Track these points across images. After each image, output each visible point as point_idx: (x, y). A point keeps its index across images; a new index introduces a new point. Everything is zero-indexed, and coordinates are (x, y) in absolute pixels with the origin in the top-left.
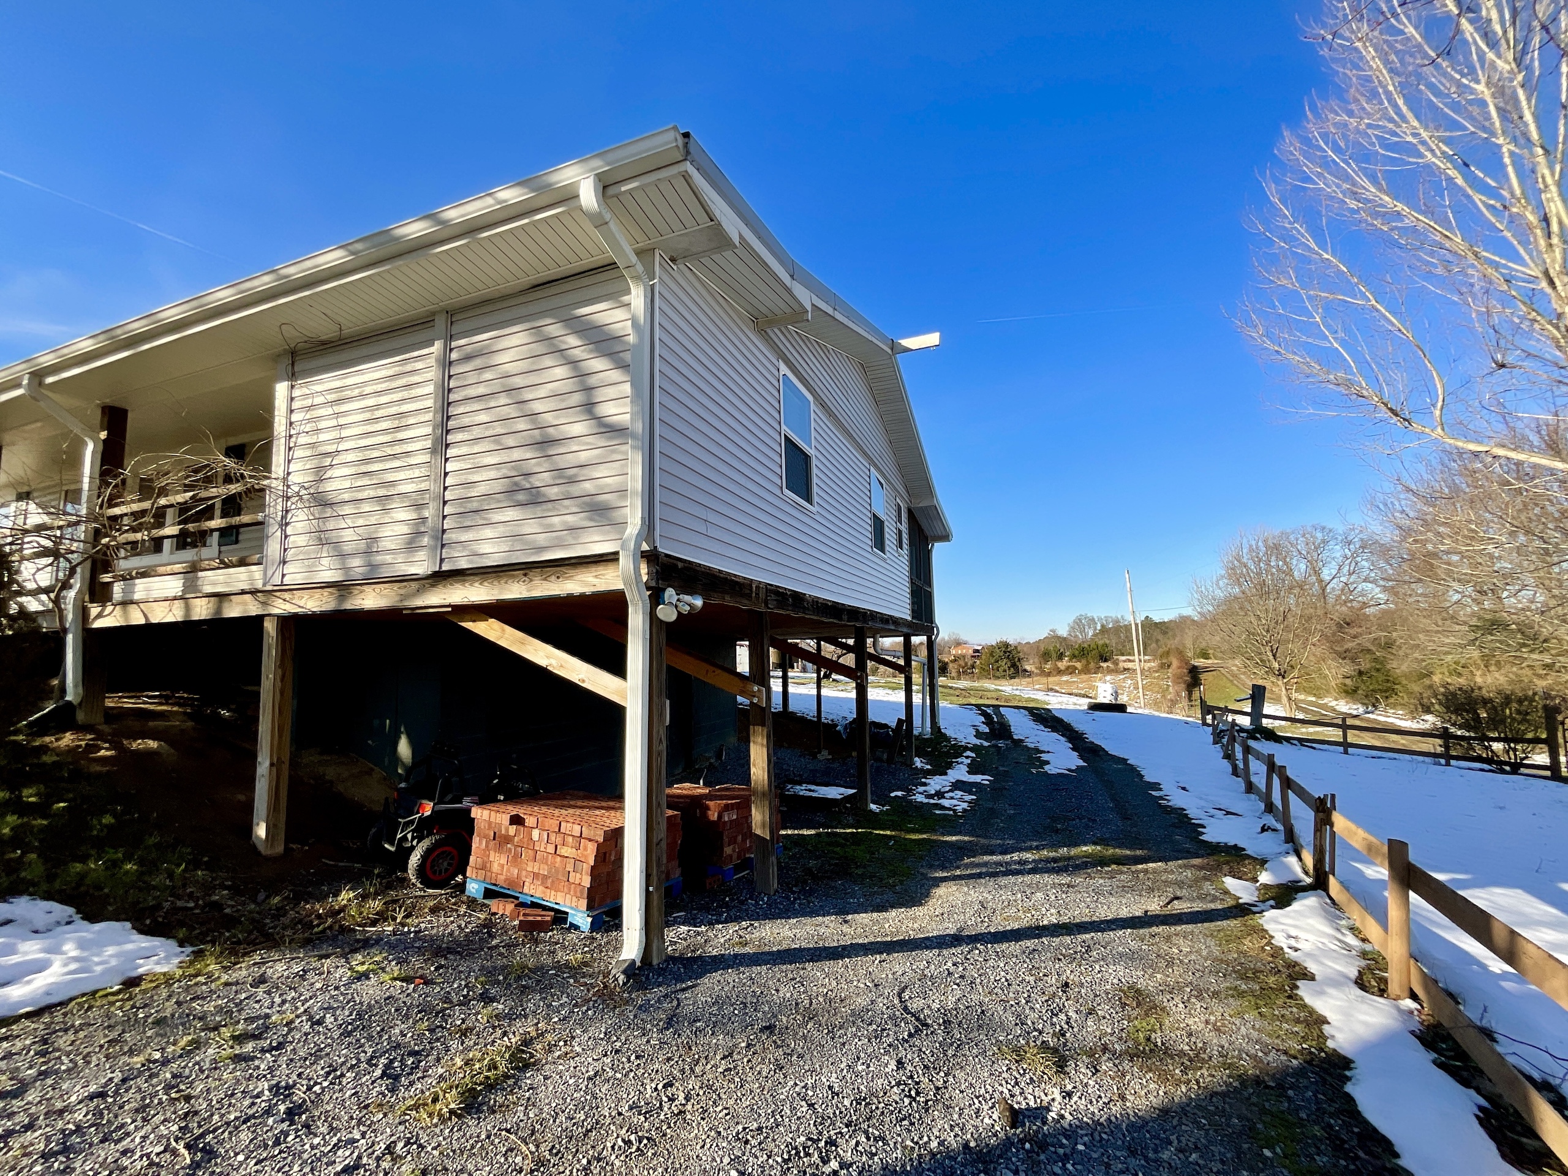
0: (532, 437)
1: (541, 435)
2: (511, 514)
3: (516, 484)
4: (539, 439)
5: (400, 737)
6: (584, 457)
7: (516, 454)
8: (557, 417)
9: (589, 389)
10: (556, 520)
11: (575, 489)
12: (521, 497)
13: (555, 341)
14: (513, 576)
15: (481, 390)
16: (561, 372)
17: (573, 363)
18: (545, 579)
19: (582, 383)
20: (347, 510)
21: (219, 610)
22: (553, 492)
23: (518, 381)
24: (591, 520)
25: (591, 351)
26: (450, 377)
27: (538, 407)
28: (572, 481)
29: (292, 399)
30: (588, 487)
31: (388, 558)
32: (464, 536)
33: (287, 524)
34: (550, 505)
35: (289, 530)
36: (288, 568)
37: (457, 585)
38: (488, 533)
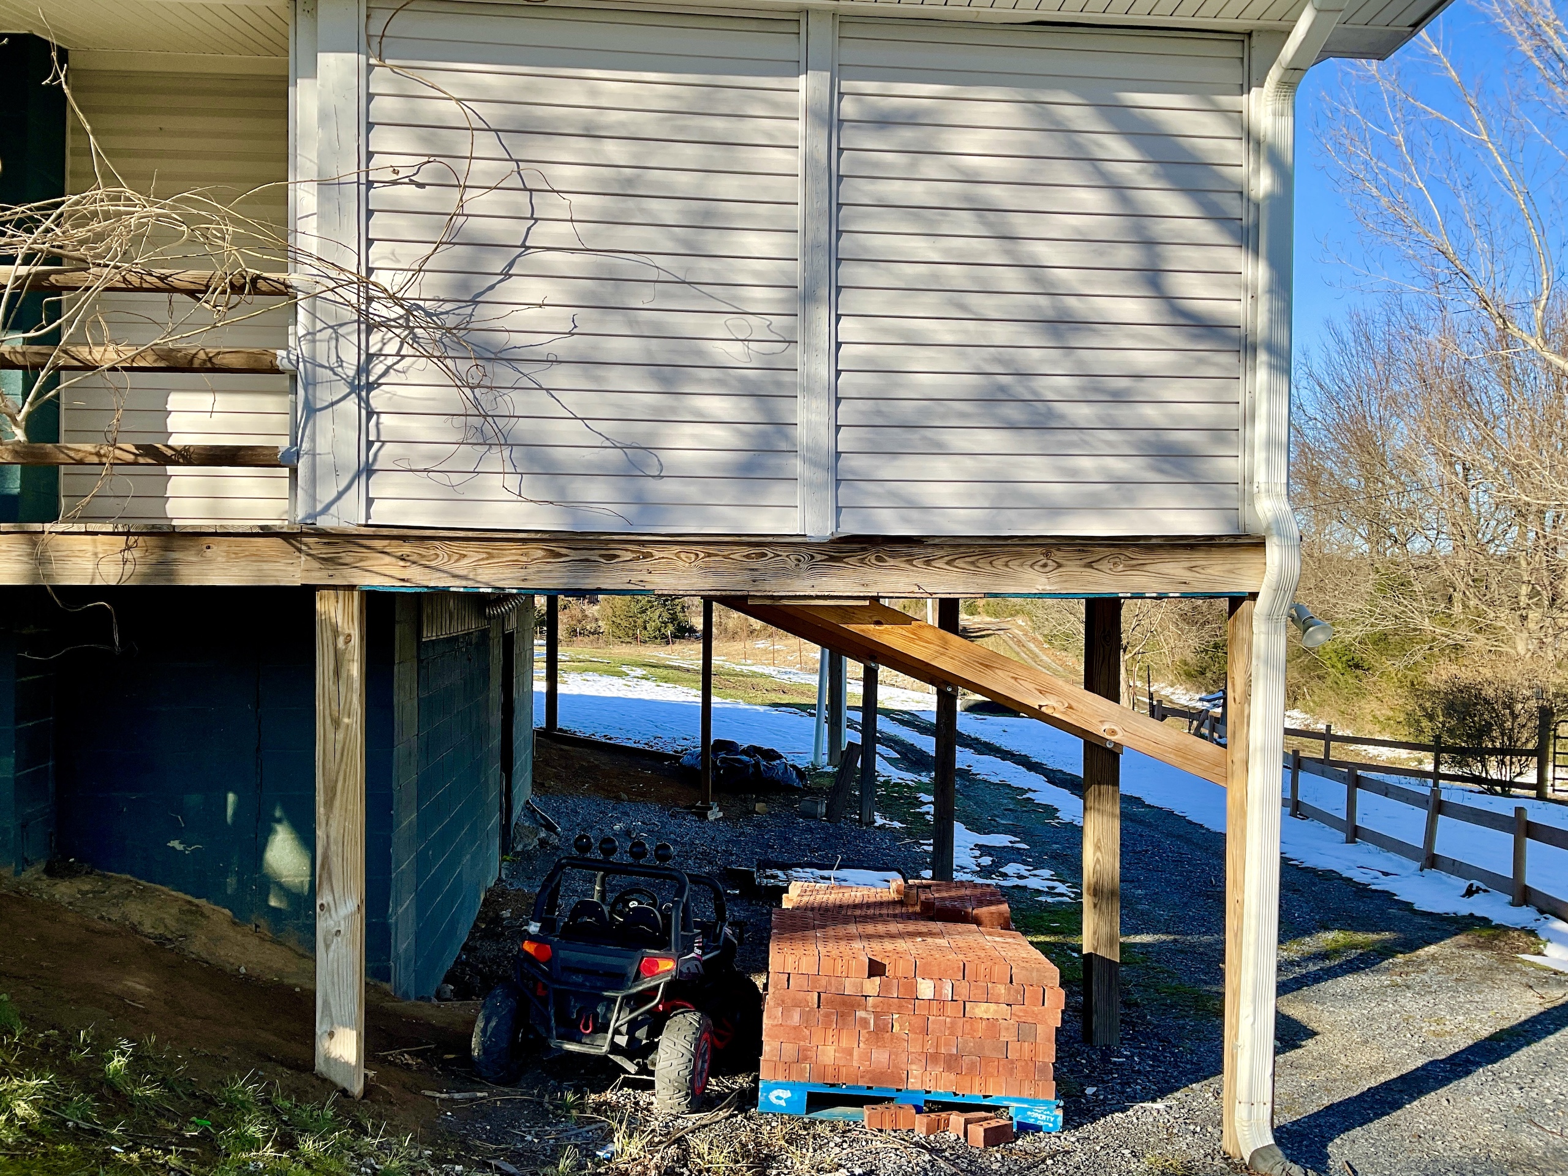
0: (1037, 308)
1: (1055, 308)
2: (991, 440)
3: (1002, 389)
4: (1051, 314)
6: (1144, 360)
7: (1001, 333)
8: (1086, 282)
9: (1149, 243)
10: (1086, 463)
11: (1124, 414)
12: (1012, 412)
13: (1080, 138)
14: (1020, 554)
15: (917, 193)
16: (1093, 199)
17: (1117, 188)
18: (1089, 565)
19: (1139, 229)
22: (1082, 413)
23: (999, 195)
24: (1161, 471)
25: (1156, 176)
27: (1045, 253)
28: (1118, 398)
30: (1151, 414)
31: (691, 491)
32: (888, 469)
33: (371, 387)
34: (1073, 436)
35: (377, 398)
36: (379, 486)
38: (941, 466)
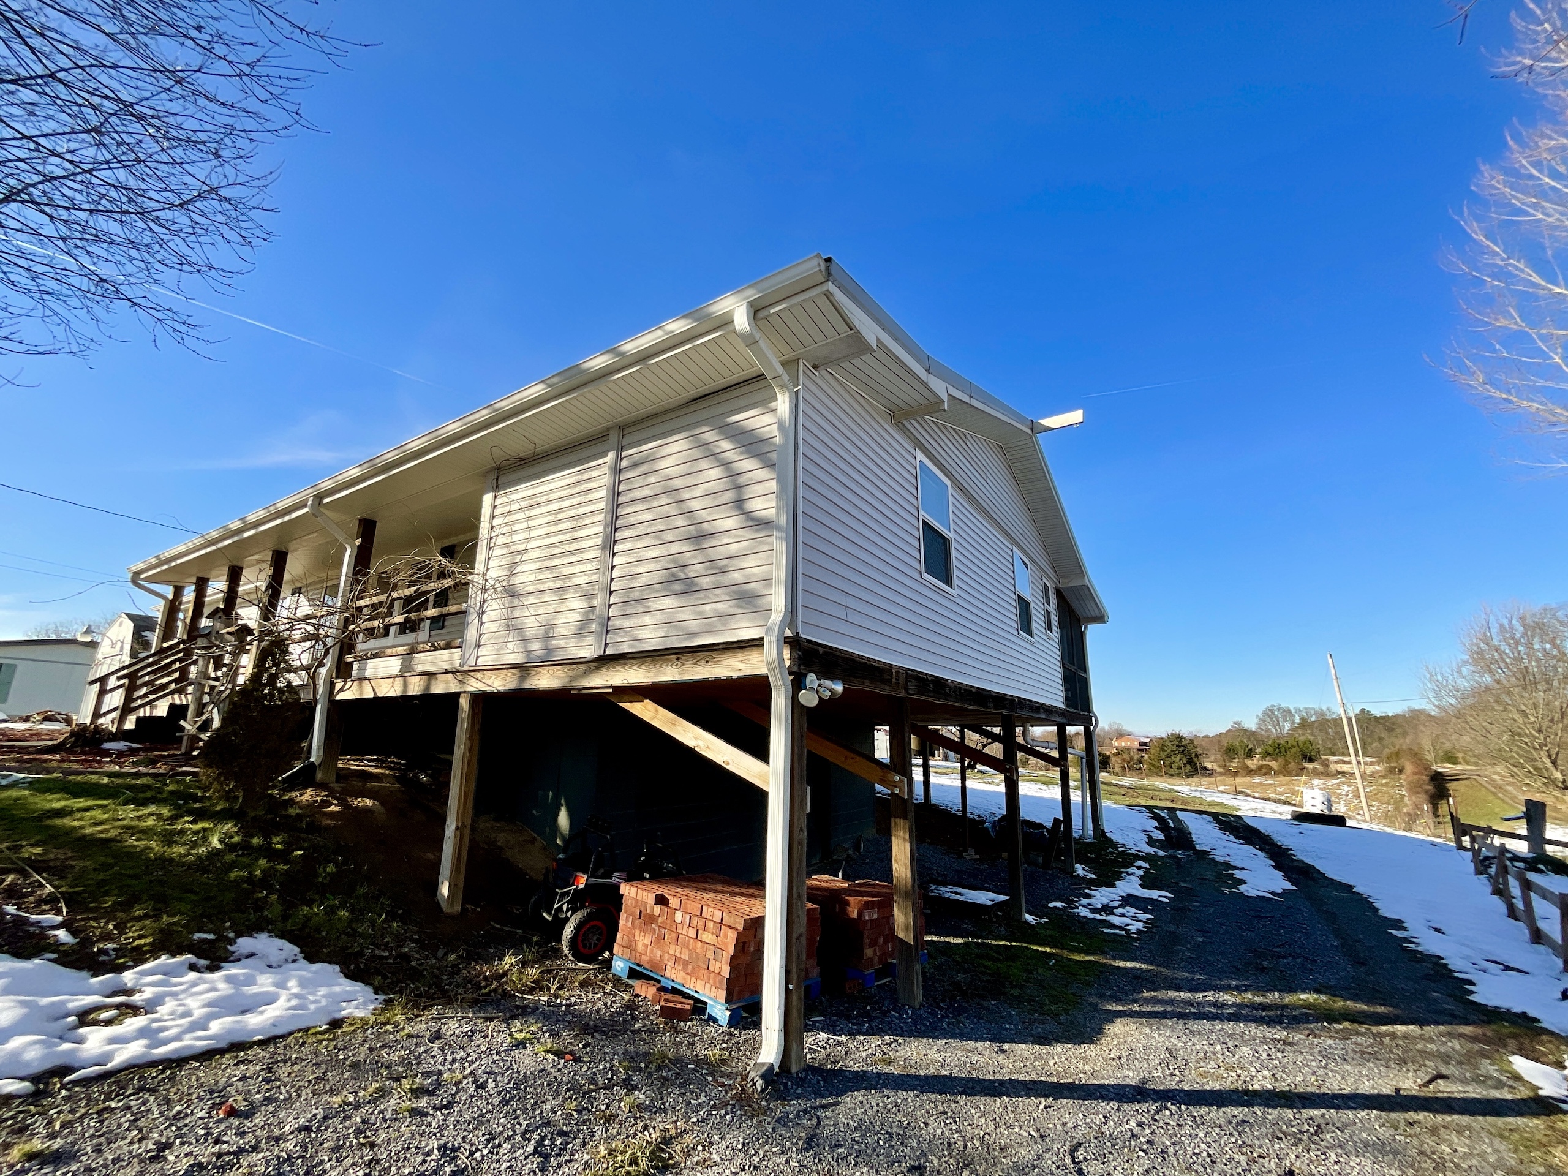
0: (689, 531)
1: (696, 530)
2: (668, 602)
3: (673, 575)
4: (694, 534)
5: (559, 810)
6: (734, 549)
7: (675, 548)
8: (709, 514)
9: (739, 487)
10: (707, 607)
11: (726, 579)
12: (677, 587)
13: (711, 446)
14: (668, 660)
15: (646, 492)
16: (715, 473)
17: (726, 464)
18: (695, 664)
19: (733, 482)
20: (531, 600)
21: (428, 687)
22: (705, 582)
23: (678, 483)
24: (739, 607)
25: (742, 453)
26: (620, 482)
27: (695, 505)
28: (723, 572)
29: (495, 507)
30: (737, 576)
31: (562, 643)
32: (627, 623)
33: (483, 613)
34: (702, 594)
35: (485, 618)
36: (482, 651)
37: (618, 668)
38: (647, 619)
